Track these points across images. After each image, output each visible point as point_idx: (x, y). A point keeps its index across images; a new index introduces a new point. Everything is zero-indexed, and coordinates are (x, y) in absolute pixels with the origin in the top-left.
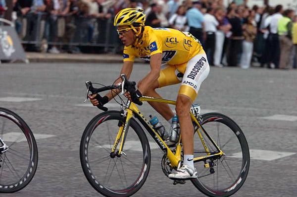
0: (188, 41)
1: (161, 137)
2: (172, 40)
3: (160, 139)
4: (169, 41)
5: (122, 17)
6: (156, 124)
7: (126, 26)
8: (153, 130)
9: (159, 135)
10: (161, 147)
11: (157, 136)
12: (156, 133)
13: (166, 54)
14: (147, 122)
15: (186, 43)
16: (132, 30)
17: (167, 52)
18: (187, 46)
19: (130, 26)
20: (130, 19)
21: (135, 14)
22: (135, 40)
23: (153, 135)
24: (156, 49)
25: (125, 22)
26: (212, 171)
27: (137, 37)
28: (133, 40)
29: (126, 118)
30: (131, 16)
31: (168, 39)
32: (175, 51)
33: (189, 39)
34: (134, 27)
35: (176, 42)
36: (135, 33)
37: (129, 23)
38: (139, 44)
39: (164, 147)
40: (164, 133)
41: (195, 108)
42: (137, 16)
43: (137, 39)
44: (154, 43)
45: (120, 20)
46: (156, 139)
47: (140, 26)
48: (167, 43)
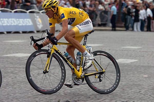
0: (81, 13)
1: (71, 63)
2: (73, 12)
3: (70, 64)
4: (71, 13)
5: (46, 3)
6: (68, 56)
7: (48, 8)
8: (66, 59)
9: (70, 61)
10: (71, 68)
11: (68, 62)
12: (68, 61)
13: (70, 20)
14: (62, 55)
15: (81, 14)
16: (52, 10)
17: (71, 19)
18: (81, 15)
19: (50, 8)
20: (50, 4)
21: (52, 2)
22: (54, 15)
23: (66, 62)
24: (64, 17)
25: (48, 6)
26: (100, 81)
27: (55, 13)
28: (53, 15)
29: (51, 53)
30: (50, 3)
31: (70, 12)
32: (75, 18)
33: (82, 12)
34: (52, 8)
35: (75, 13)
36: (53, 11)
37: (50, 6)
38: (56, 16)
39: (72, 68)
40: (72, 61)
41: (89, 48)
42: (53, 3)
43: (55, 14)
44: (63, 14)
45: (45, 5)
46: (68, 64)
47: (55, 7)
48: (70, 14)
